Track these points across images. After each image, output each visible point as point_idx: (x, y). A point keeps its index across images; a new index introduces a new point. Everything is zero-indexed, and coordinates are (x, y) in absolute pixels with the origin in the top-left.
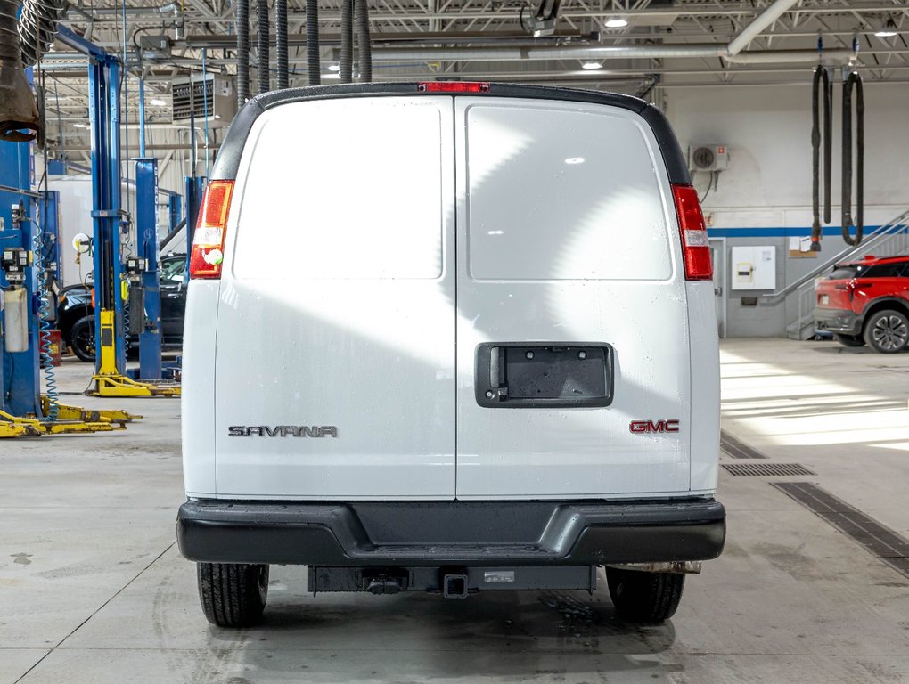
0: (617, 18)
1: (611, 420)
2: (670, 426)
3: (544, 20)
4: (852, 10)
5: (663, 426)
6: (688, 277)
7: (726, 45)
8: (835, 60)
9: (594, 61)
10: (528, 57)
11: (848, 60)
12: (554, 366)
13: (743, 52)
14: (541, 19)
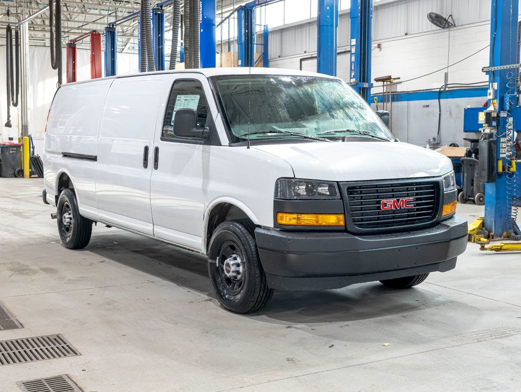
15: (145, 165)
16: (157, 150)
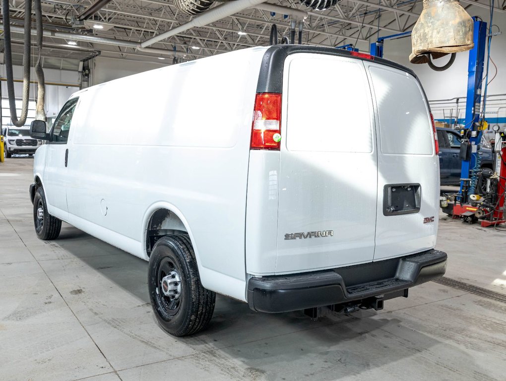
0: (98, 24)
2: (433, 219)
3: (80, 20)
4: (197, 38)
7: (140, 43)
8: (178, 56)
9: (73, 41)
10: (54, 36)
11: (183, 56)
13: (147, 47)
14: (78, 19)
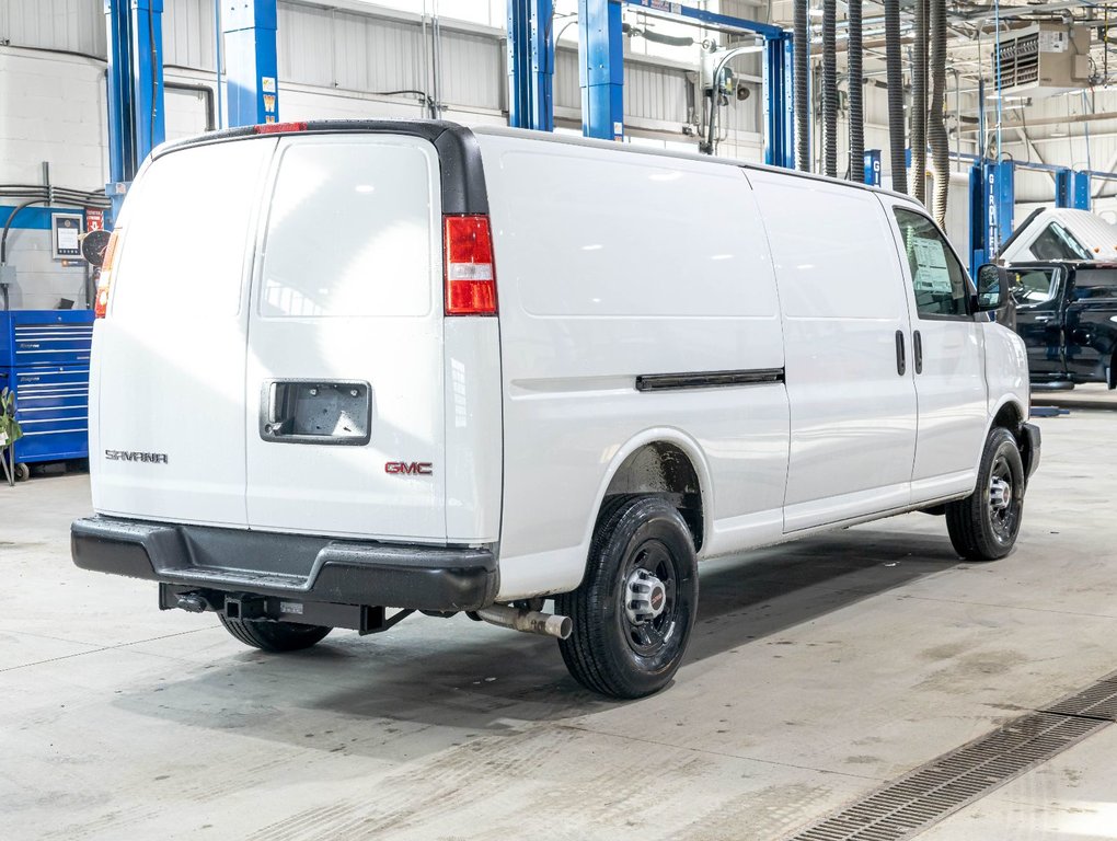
1: (370, 459)
2: (424, 469)
5: (416, 468)
6: (447, 313)
12: (332, 403)
15: (901, 369)
16: (917, 336)
